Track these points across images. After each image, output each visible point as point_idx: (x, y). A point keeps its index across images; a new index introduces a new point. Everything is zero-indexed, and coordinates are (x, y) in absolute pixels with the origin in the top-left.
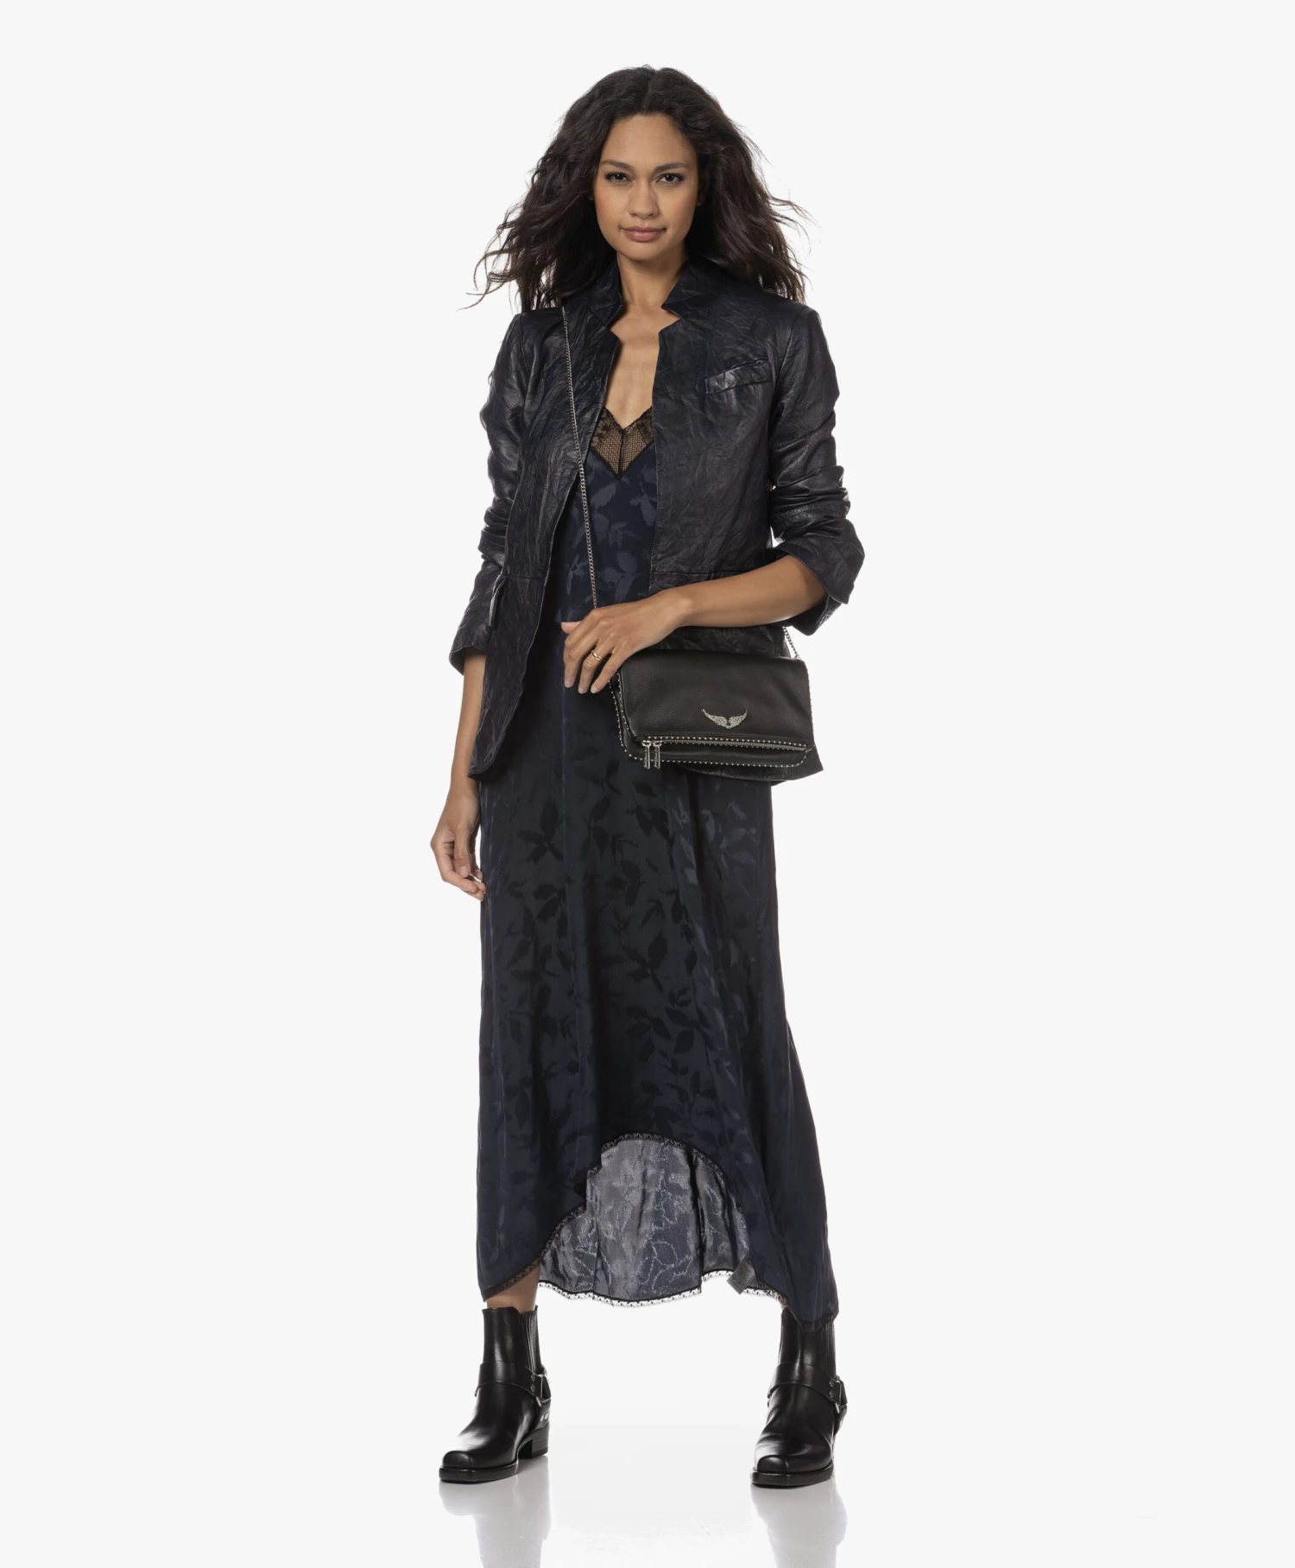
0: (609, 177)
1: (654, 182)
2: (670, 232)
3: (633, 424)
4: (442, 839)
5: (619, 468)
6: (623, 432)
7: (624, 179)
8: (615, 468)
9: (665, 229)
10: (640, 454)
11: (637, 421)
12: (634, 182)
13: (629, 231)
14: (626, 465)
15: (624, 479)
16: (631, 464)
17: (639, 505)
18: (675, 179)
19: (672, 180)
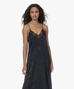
13: (33, 17)
19: (37, 12)
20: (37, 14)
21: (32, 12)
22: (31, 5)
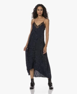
19: (42, 10)
20: (42, 12)
21: (39, 10)
22: (38, 5)
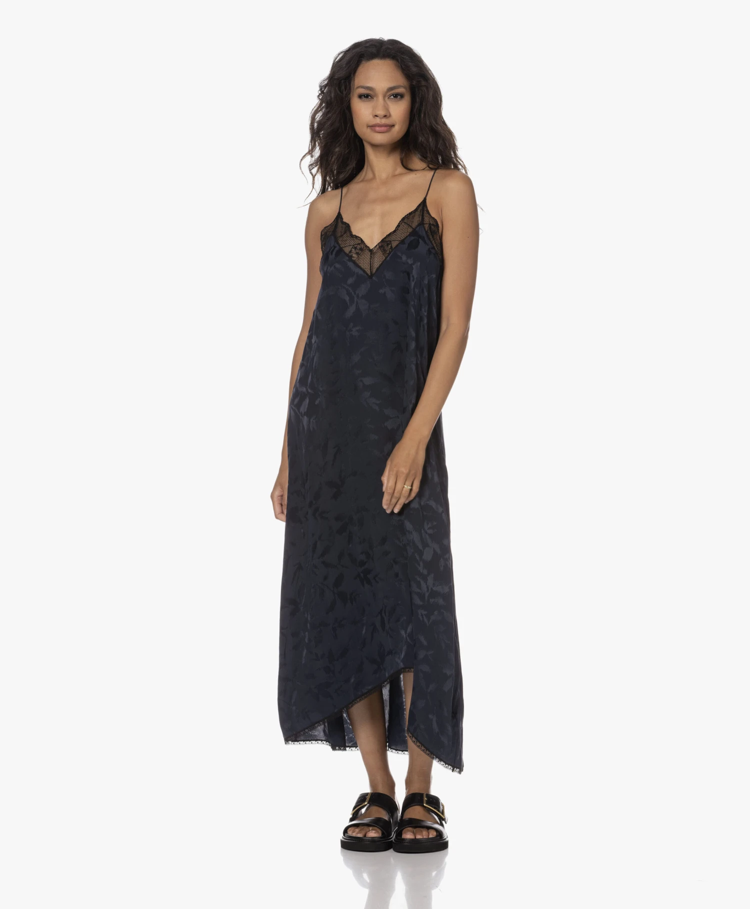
0: (360, 96)
1: (387, 98)
2: (397, 128)
3: (377, 246)
4: (277, 493)
5: (371, 272)
6: (371, 251)
7: (370, 97)
8: (369, 272)
9: (393, 126)
10: (382, 263)
11: (379, 244)
12: (375, 98)
13: (372, 127)
14: (374, 270)
15: (374, 278)
16: (378, 269)
17: (385, 293)
18: (399, 97)
